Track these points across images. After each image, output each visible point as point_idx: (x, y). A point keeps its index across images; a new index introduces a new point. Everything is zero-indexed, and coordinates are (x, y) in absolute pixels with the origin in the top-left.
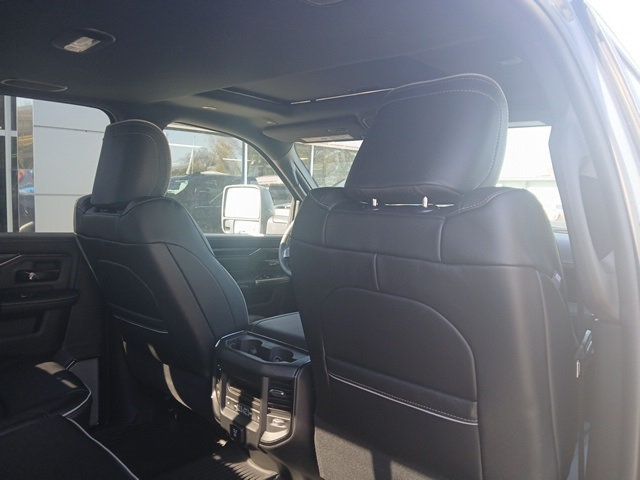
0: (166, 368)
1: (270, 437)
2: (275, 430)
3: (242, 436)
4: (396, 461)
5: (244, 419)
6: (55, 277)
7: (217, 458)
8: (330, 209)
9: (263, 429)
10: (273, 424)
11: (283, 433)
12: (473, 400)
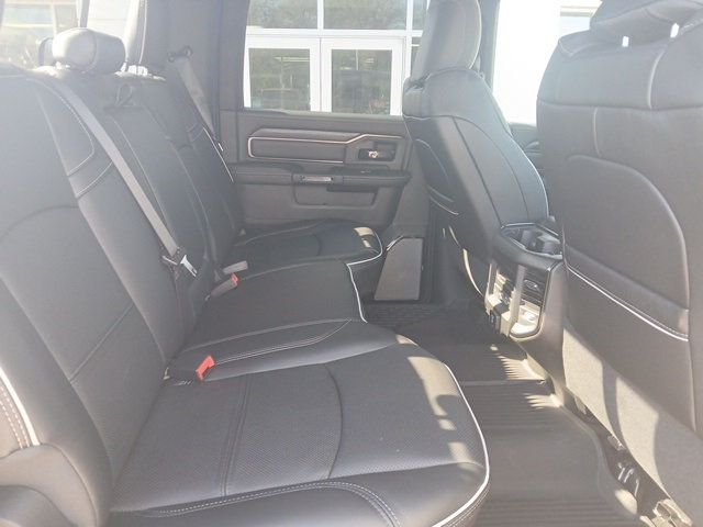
0: (465, 252)
1: (519, 329)
2: (525, 323)
3: (497, 323)
4: (622, 379)
5: (504, 307)
6: (391, 159)
7: (494, 348)
8: (571, 54)
9: (515, 320)
10: (523, 317)
11: (531, 328)
12: (685, 308)
